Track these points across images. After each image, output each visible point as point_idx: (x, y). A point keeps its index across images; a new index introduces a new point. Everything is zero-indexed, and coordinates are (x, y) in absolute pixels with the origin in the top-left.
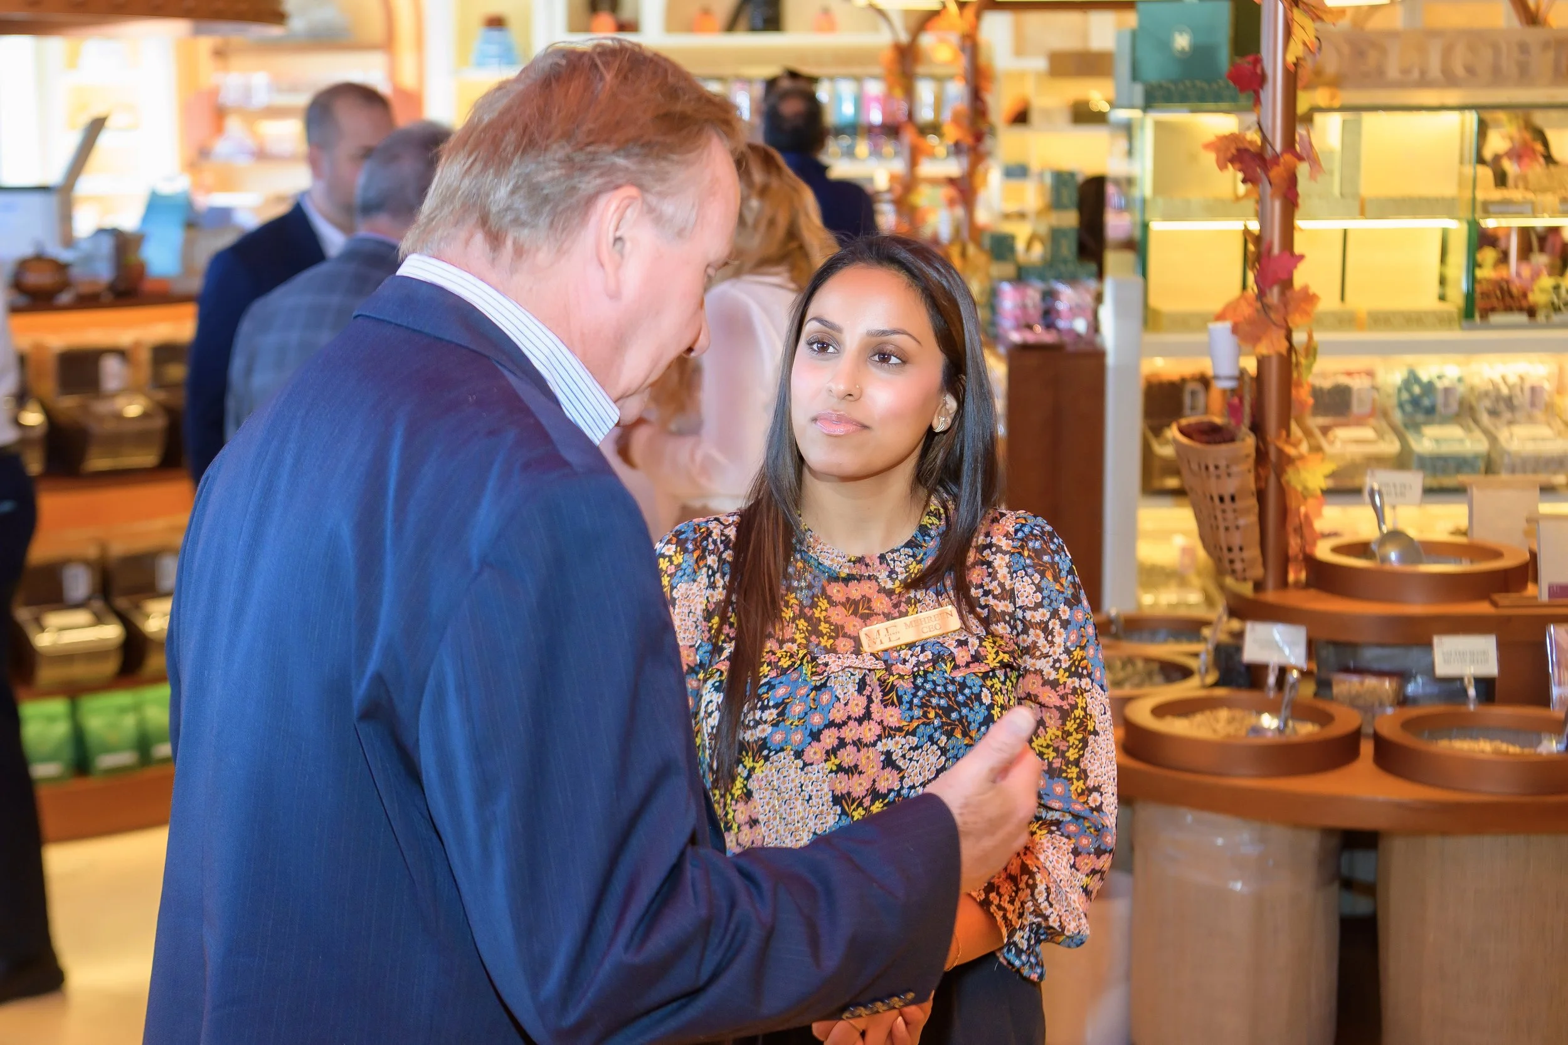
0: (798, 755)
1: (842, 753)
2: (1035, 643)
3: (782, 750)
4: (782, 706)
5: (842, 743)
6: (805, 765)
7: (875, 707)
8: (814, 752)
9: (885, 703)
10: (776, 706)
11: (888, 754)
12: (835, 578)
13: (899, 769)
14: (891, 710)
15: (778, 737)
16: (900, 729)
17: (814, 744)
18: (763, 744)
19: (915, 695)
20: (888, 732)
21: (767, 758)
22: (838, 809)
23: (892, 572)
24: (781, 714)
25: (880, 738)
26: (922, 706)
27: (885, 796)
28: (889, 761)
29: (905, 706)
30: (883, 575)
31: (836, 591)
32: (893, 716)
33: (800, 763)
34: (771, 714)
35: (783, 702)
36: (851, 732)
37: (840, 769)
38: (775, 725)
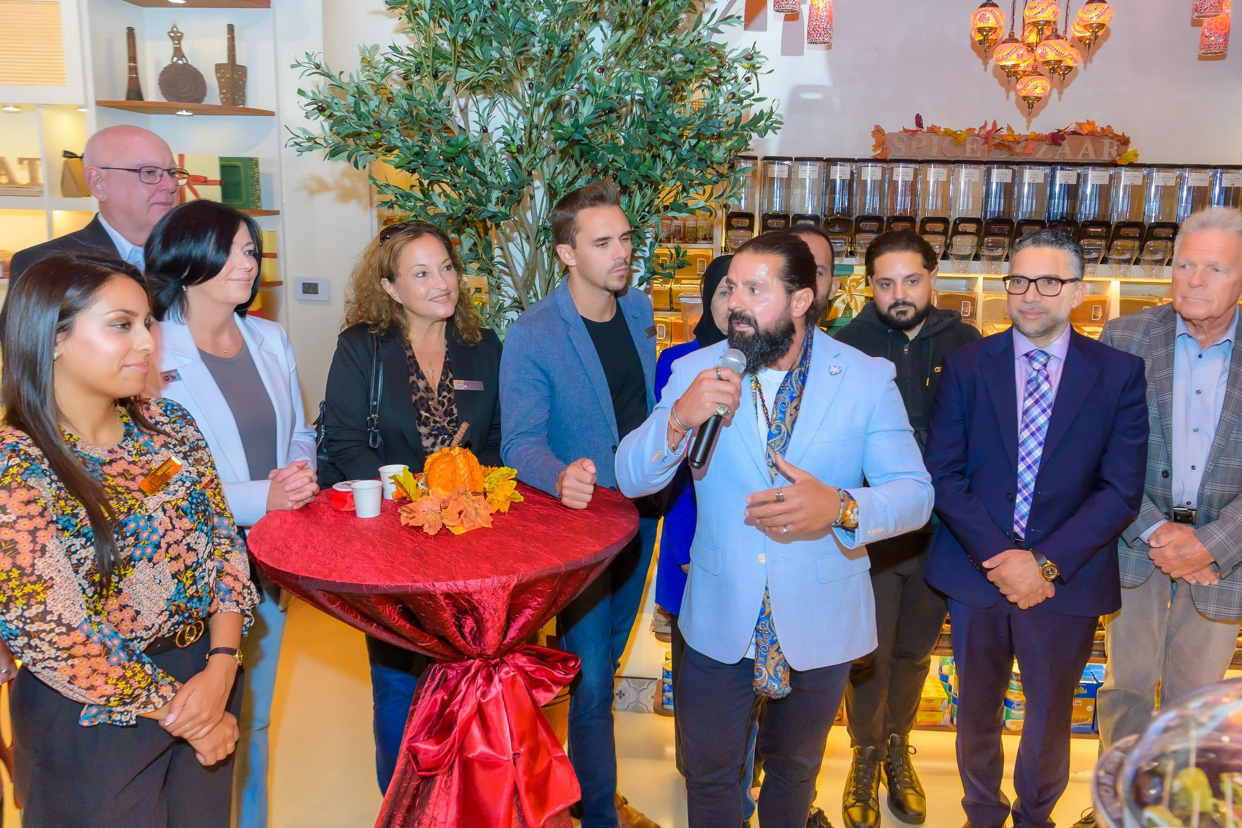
0: (150, 560)
1: (170, 550)
2: (201, 458)
3: (141, 559)
4: (136, 534)
5: (169, 545)
6: (154, 564)
7: (176, 522)
8: (159, 556)
9: (179, 517)
10: (132, 535)
11: (188, 544)
12: (103, 464)
13: (195, 550)
14: (185, 520)
15: (138, 553)
16: (191, 530)
17: (159, 551)
18: (130, 558)
19: (191, 508)
20: (188, 532)
21: (134, 566)
22: (176, 581)
23: (129, 452)
24: (137, 539)
25: (184, 537)
26: (197, 513)
27: (191, 566)
28: (189, 549)
29: (189, 516)
30: (126, 455)
31: (107, 469)
32: (186, 523)
33: (151, 564)
34: (131, 540)
35: (135, 533)
36: (170, 538)
37: (172, 559)
38: (135, 546)
